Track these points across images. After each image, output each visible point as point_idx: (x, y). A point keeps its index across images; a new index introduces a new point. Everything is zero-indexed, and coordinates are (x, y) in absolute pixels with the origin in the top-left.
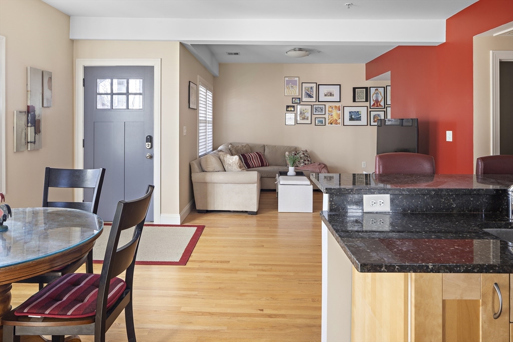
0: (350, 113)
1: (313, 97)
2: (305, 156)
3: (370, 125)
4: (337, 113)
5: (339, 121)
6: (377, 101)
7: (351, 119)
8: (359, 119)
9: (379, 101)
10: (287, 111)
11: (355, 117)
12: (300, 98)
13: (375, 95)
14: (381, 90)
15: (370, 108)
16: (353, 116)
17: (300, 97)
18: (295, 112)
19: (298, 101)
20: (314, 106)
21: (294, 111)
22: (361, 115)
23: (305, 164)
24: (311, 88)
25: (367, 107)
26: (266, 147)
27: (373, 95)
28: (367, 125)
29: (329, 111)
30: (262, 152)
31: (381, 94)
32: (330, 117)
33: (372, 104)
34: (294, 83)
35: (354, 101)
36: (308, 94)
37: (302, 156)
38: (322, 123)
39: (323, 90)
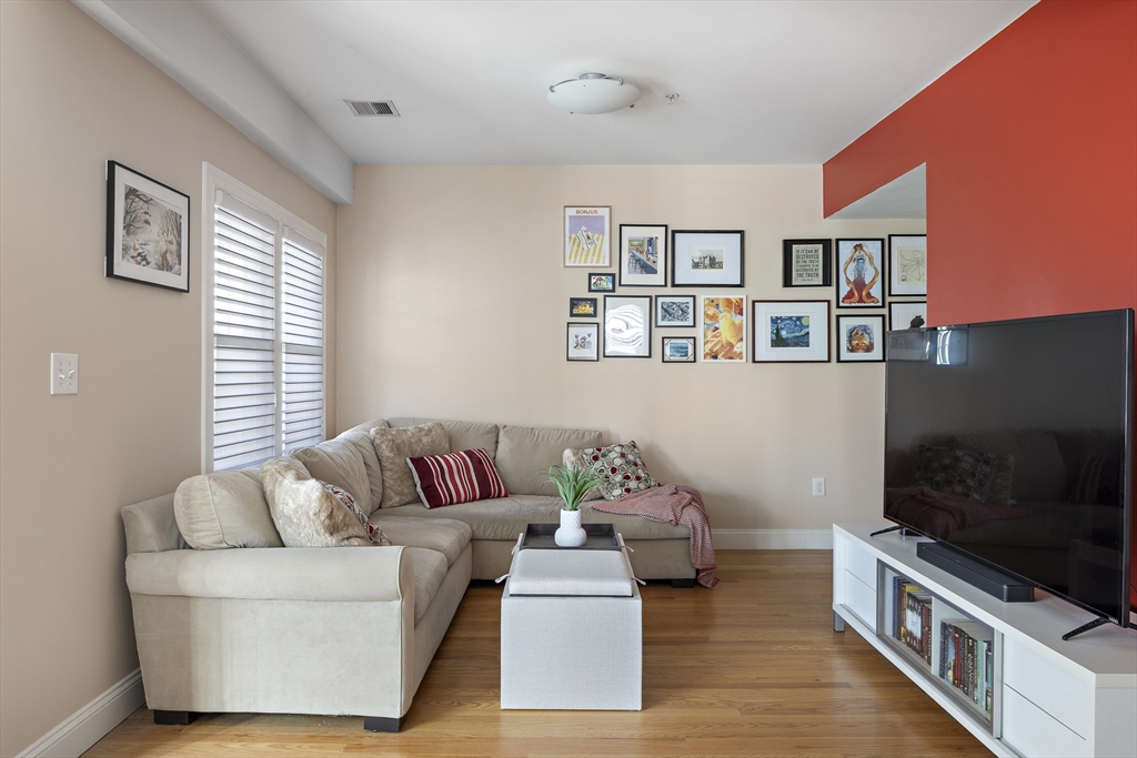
0: (774, 321)
1: (655, 272)
2: (628, 462)
3: (839, 361)
4: (733, 324)
5: (741, 347)
6: (859, 284)
7: (778, 341)
8: (803, 341)
9: (864, 285)
10: (572, 315)
11: (789, 334)
12: (613, 275)
13: (853, 265)
14: (874, 249)
15: (838, 307)
16: (784, 333)
17: (615, 270)
18: (599, 319)
19: (606, 284)
20: (660, 300)
21: (595, 315)
22: (811, 330)
23: (628, 490)
24: (651, 242)
25: (829, 302)
27: (848, 263)
28: (829, 361)
29: (706, 315)
31: (871, 262)
32: (710, 334)
34: (594, 224)
35: (787, 282)
36: (638, 260)
37: (618, 462)
38: (686, 356)
39: (688, 248)
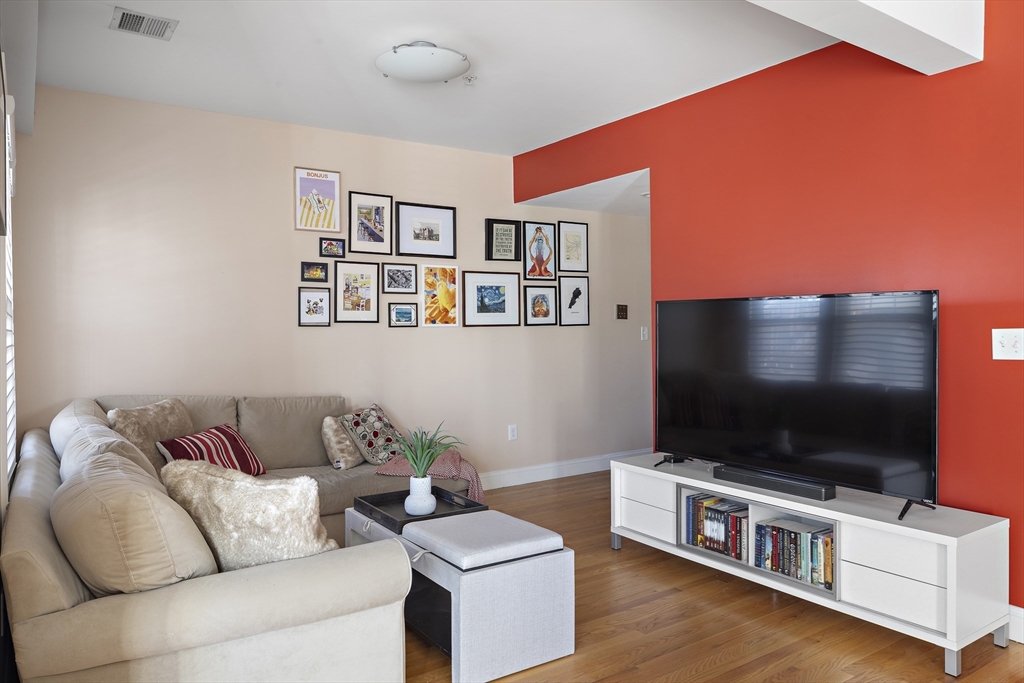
0: (480, 289)
1: (382, 240)
2: (386, 425)
3: (526, 324)
4: (448, 291)
6: (540, 261)
7: (483, 308)
8: (500, 308)
9: (542, 261)
10: (303, 279)
11: (491, 302)
12: (343, 241)
13: (535, 244)
14: (548, 231)
15: (525, 279)
16: (486, 300)
17: (345, 236)
18: (330, 284)
19: (337, 249)
20: (387, 267)
21: (326, 280)
22: (506, 298)
23: (393, 453)
24: (378, 211)
25: (519, 274)
26: (243, 407)
27: (532, 242)
28: (519, 325)
29: (427, 283)
30: (232, 423)
31: (547, 243)
32: (429, 300)
33: (528, 269)
34: (326, 189)
35: (489, 256)
36: (367, 228)
37: (378, 425)
38: (405, 319)
39: (411, 220)
